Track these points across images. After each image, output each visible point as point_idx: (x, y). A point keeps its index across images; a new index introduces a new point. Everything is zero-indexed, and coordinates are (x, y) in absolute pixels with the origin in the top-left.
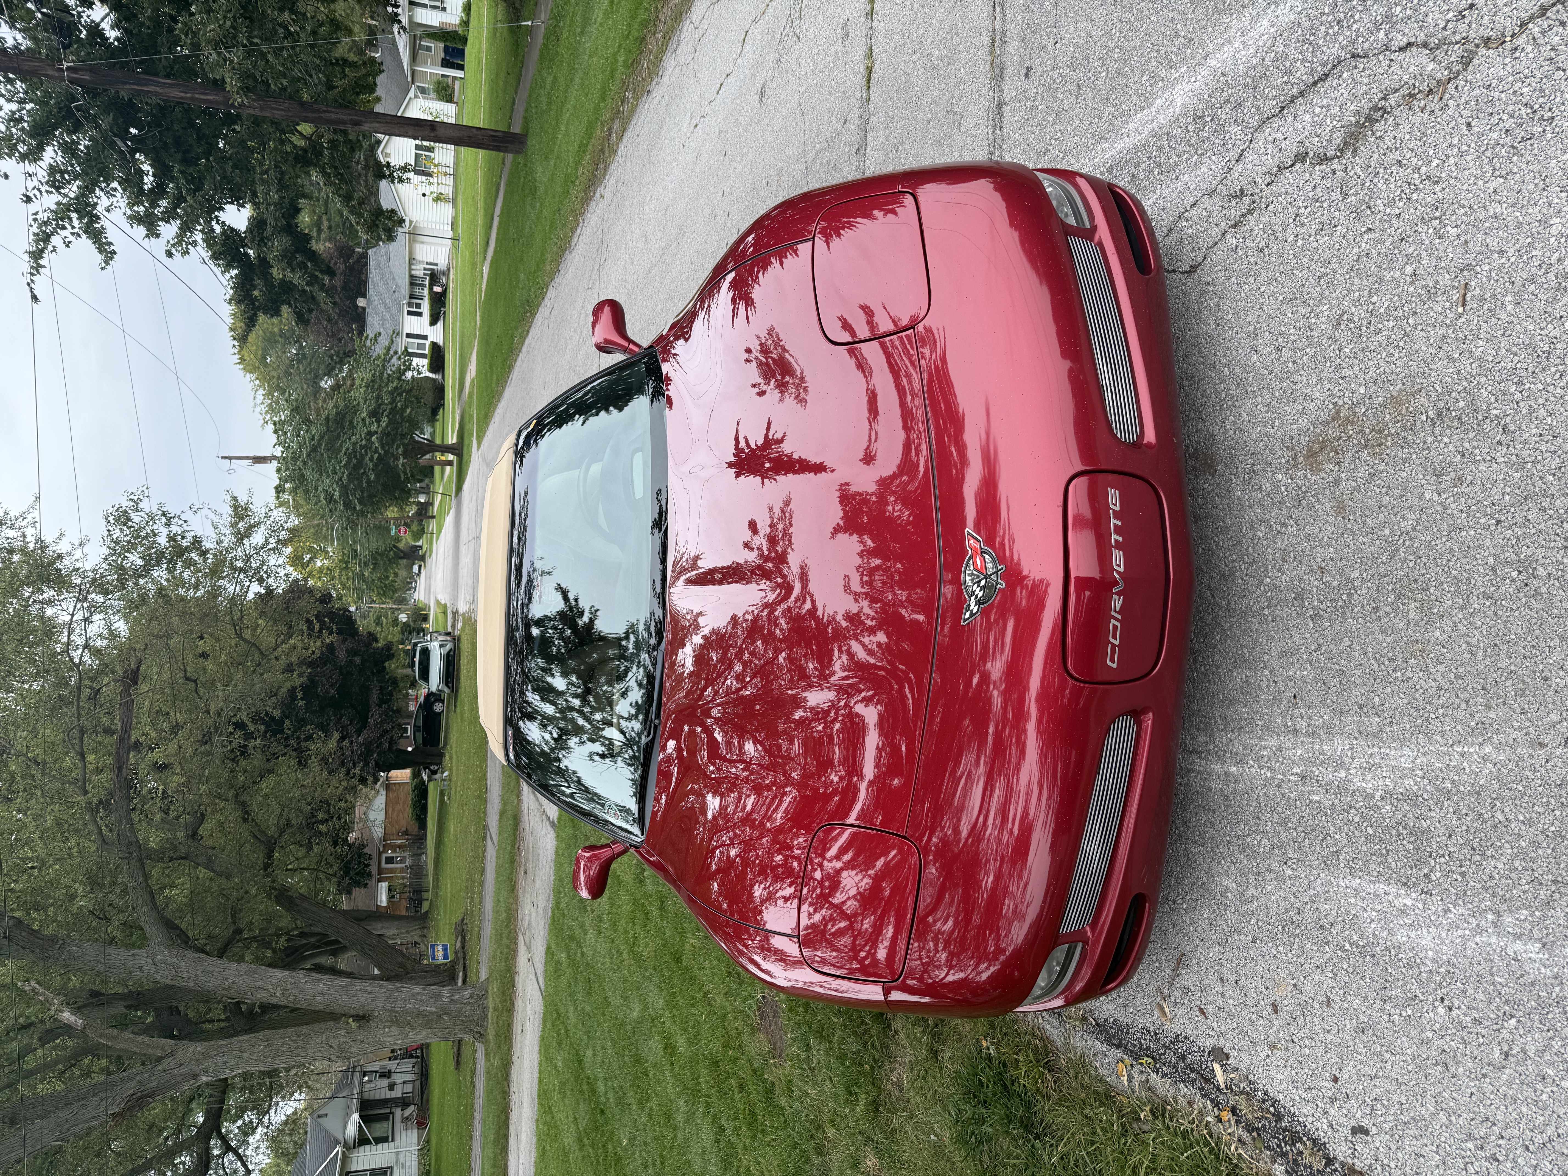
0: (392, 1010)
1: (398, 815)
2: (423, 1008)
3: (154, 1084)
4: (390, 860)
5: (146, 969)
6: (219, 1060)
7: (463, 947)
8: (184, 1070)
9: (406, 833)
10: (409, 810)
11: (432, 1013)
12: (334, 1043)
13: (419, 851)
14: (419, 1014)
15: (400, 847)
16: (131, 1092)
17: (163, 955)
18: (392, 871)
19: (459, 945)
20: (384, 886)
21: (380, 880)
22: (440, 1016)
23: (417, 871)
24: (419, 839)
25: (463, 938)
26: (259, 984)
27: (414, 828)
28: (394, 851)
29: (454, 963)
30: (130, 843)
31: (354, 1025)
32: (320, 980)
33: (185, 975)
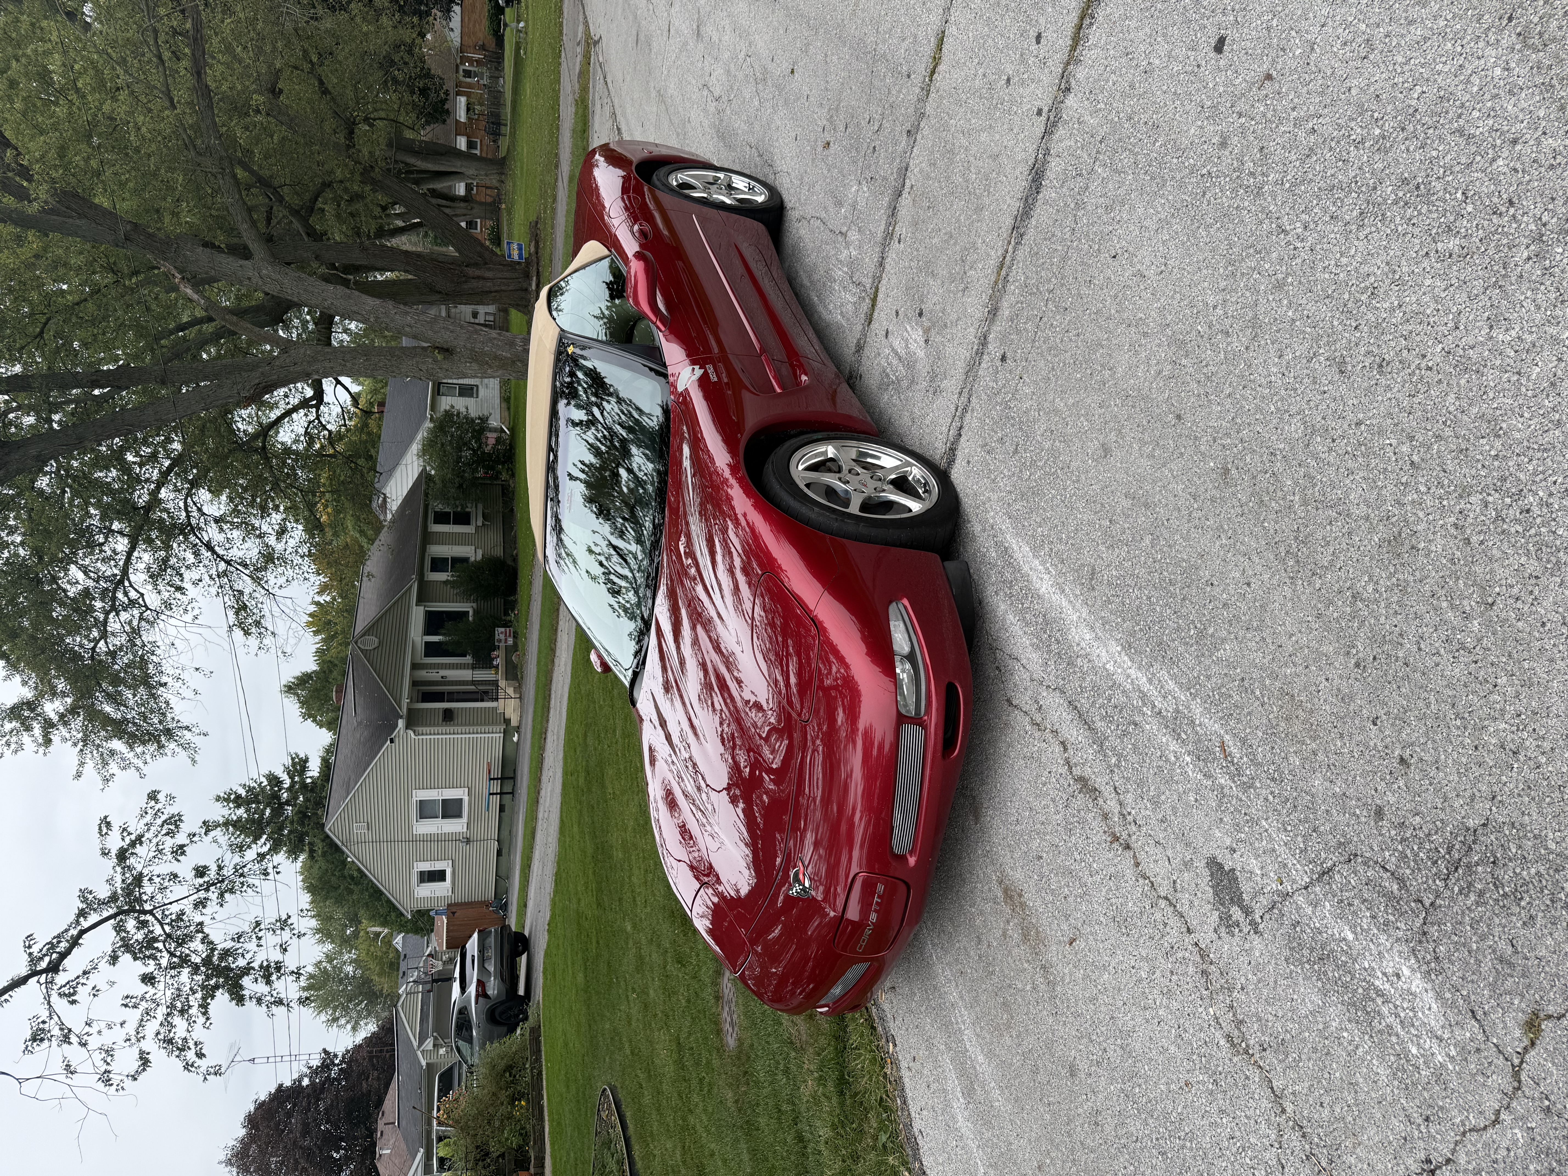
0: (472, 350)
1: (474, 26)
2: (499, 352)
3: (275, 377)
4: (468, 74)
5: (254, 281)
6: (327, 365)
7: (537, 253)
8: (298, 368)
9: (483, 47)
10: (485, 23)
11: (506, 358)
12: (424, 368)
13: (497, 74)
14: (496, 357)
15: (478, 62)
16: (257, 381)
17: (267, 270)
18: (469, 86)
19: (533, 249)
20: (462, 100)
21: (458, 94)
22: (513, 362)
23: (496, 97)
24: (496, 59)
25: (537, 243)
26: (355, 308)
27: (491, 44)
28: (471, 65)
29: (528, 263)
30: (221, 158)
31: (440, 357)
32: (407, 313)
33: (289, 291)
